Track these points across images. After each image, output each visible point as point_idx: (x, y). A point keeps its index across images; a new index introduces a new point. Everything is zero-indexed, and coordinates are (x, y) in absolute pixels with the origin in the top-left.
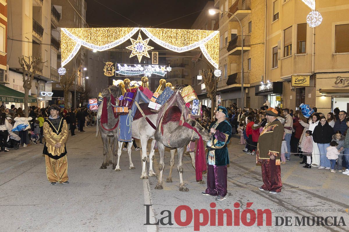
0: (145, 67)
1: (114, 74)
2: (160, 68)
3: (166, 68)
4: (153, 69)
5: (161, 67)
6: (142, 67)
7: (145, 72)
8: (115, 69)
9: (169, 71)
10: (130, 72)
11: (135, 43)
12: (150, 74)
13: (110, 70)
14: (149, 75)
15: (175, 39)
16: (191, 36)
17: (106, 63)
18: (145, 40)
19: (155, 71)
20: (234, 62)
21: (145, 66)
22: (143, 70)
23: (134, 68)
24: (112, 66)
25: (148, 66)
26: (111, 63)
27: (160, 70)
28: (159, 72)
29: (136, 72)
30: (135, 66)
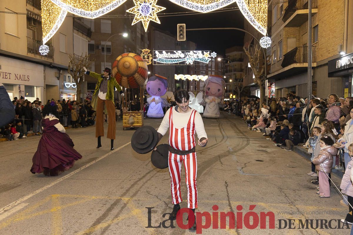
0: (186, 53)
1: (151, 63)
2: (203, 54)
3: (210, 54)
5: (204, 52)
6: (183, 54)
8: (152, 56)
9: (214, 57)
10: (169, 59)
11: (138, 2)
12: (192, 61)
13: (147, 58)
14: (190, 63)
17: (143, 50)
19: (198, 58)
20: (292, 36)
21: (186, 52)
23: (174, 55)
24: (149, 53)
25: (189, 52)
26: (148, 50)
27: (204, 56)
28: (203, 59)
29: (176, 59)
30: (175, 53)
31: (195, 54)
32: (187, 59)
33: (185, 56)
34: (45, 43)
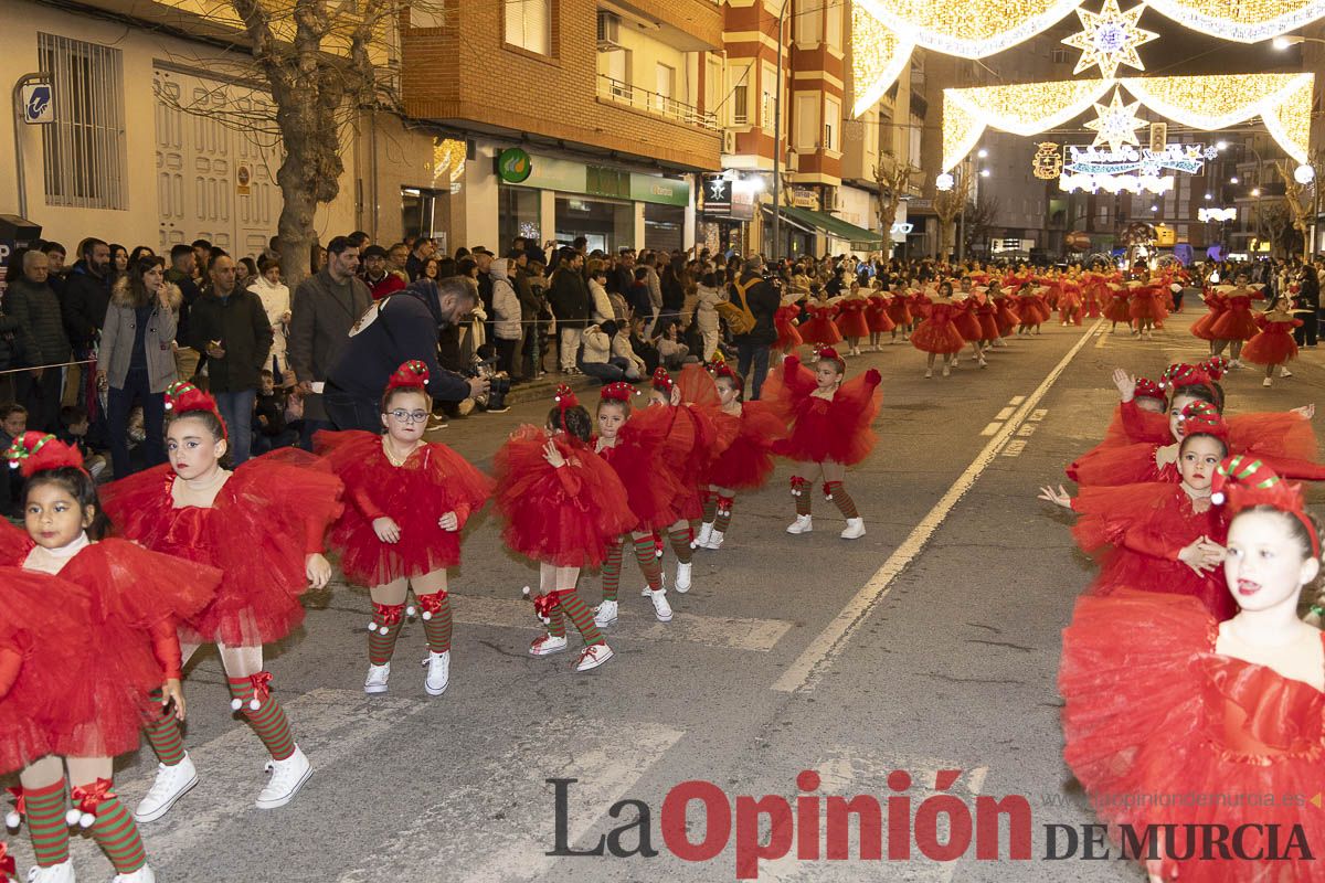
2: (1185, 152)
3: (1201, 152)
6: (1135, 152)
9: (1210, 159)
11: (1106, 113)
13: (1050, 164)
15: (1201, 100)
16: (1241, 90)
17: (1040, 146)
18: (1129, 107)
19: (1172, 161)
24: (1054, 152)
34: (948, 170)
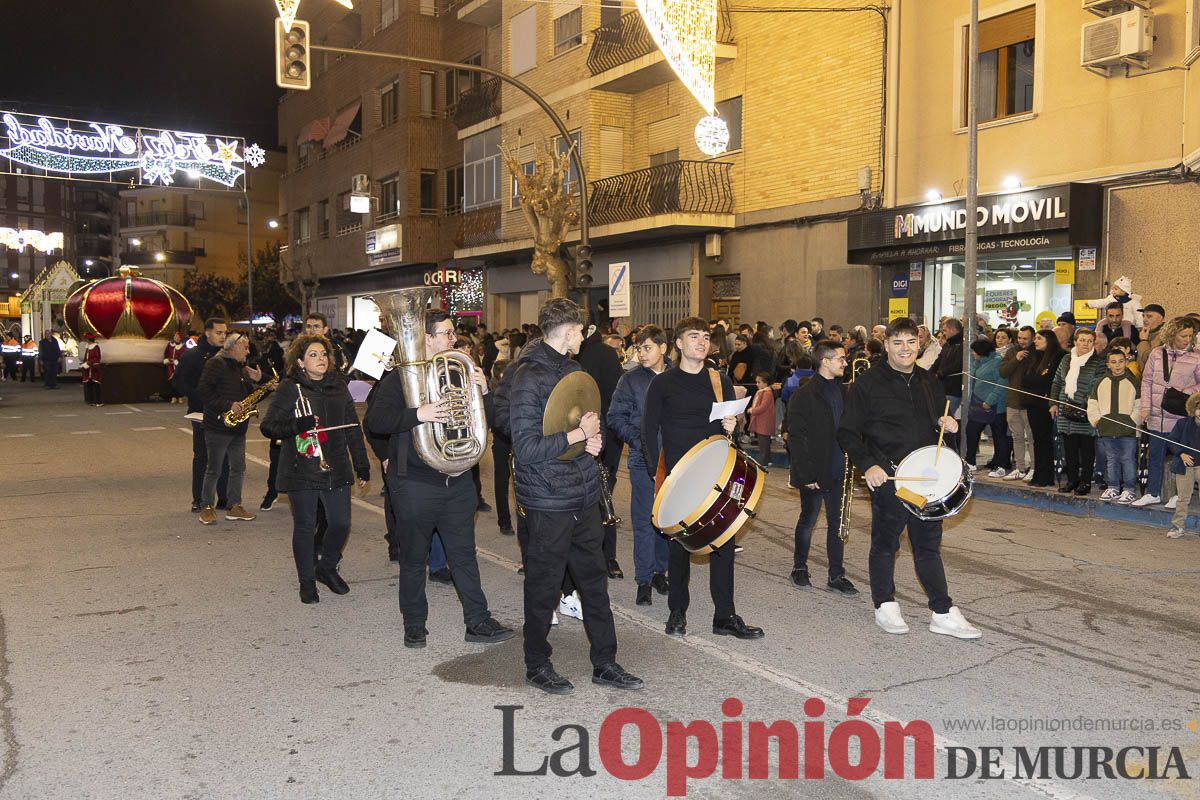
0: (145, 138)
4: (179, 148)
5: (217, 140)
7: (142, 163)
12: (168, 173)
14: (162, 178)
20: (613, 121)
21: (144, 132)
22: (133, 151)
23: (90, 139)
25: (156, 134)
27: (216, 156)
28: (211, 166)
29: (100, 159)
30: (94, 130)
31: (181, 146)
32: (146, 162)
33: (140, 147)
